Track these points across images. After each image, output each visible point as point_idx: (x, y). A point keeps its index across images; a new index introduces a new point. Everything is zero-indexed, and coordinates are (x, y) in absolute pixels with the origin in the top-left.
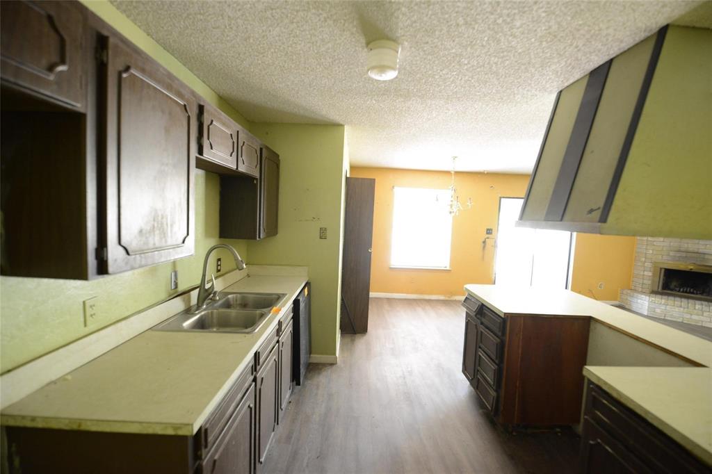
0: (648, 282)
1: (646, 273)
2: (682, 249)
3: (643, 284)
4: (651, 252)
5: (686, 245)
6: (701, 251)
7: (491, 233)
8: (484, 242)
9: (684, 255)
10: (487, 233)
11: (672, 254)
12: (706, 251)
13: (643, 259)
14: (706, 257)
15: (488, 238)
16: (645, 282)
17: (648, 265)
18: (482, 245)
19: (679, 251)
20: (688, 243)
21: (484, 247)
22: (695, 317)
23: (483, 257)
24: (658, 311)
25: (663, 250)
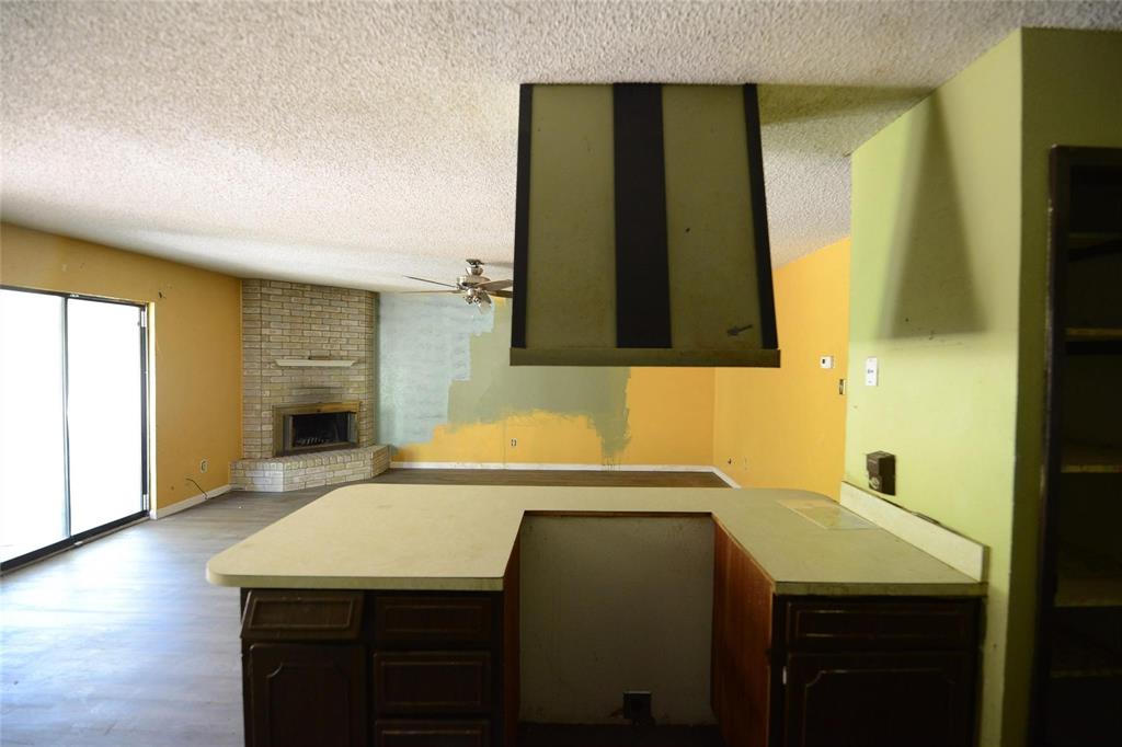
0: (268, 441)
1: (264, 428)
2: (306, 385)
3: (262, 445)
4: (268, 393)
6: (326, 384)
9: (308, 392)
11: (294, 392)
12: (332, 384)
13: (258, 407)
14: (332, 391)
16: (265, 441)
17: (266, 414)
19: (303, 388)
20: (311, 376)
22: (338, 474)
24: (296, 479)
25: (282, 389)
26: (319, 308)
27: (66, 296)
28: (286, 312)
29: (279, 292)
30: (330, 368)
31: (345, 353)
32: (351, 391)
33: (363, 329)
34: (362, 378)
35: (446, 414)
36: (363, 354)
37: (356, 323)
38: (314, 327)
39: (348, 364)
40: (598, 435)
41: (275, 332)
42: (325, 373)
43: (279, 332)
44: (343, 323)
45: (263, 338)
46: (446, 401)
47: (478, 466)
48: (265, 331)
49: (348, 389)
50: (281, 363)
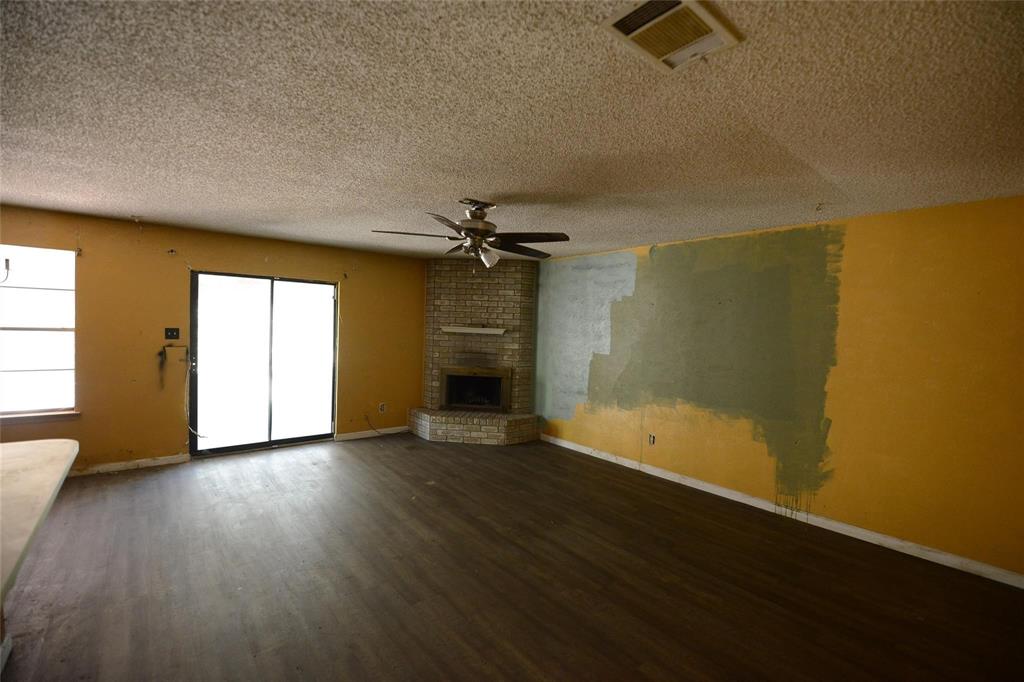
0: (437, 395)
1: (434, 384)
2: (466, 349)
3: (432, 398)
5: (469, 344)
6: (484, 350)
7: (177, 337)
8: (162, 354)
9: (468, 356)
10: (167, 337)
11: (457, 356)
12: (488, 350)
13: (431, 365)
14: (489, 357)
15: (170, 346)
16: (434, 395)
17: (436, 372)
18: (158, 359)
19: (464, 352)
21: (162, 365)
23: (162, 380)
24: (440, 432)
25: (448, 352)
26: (480, 280)
27: (273, 279)
28: (453, 285)
29: (448, 268)
30: (487, 335)
31: (501, 322)
32: (505, 358)
33: (519, 299)
34: (516, 346)
35: (586, 391)
36: (518, 323)
37: (511, 293)
38: (475, 297)
39: (500, 331)
40: (770, 454)
41: (444, 302)
42: (483, 340)
43: (447, 303)
44: (500, 292)
45: (437, 308)
46: (587, 376)
47: (613, 459)
48: (438, 302)
49: (503, 356)
50: (446, 329)
